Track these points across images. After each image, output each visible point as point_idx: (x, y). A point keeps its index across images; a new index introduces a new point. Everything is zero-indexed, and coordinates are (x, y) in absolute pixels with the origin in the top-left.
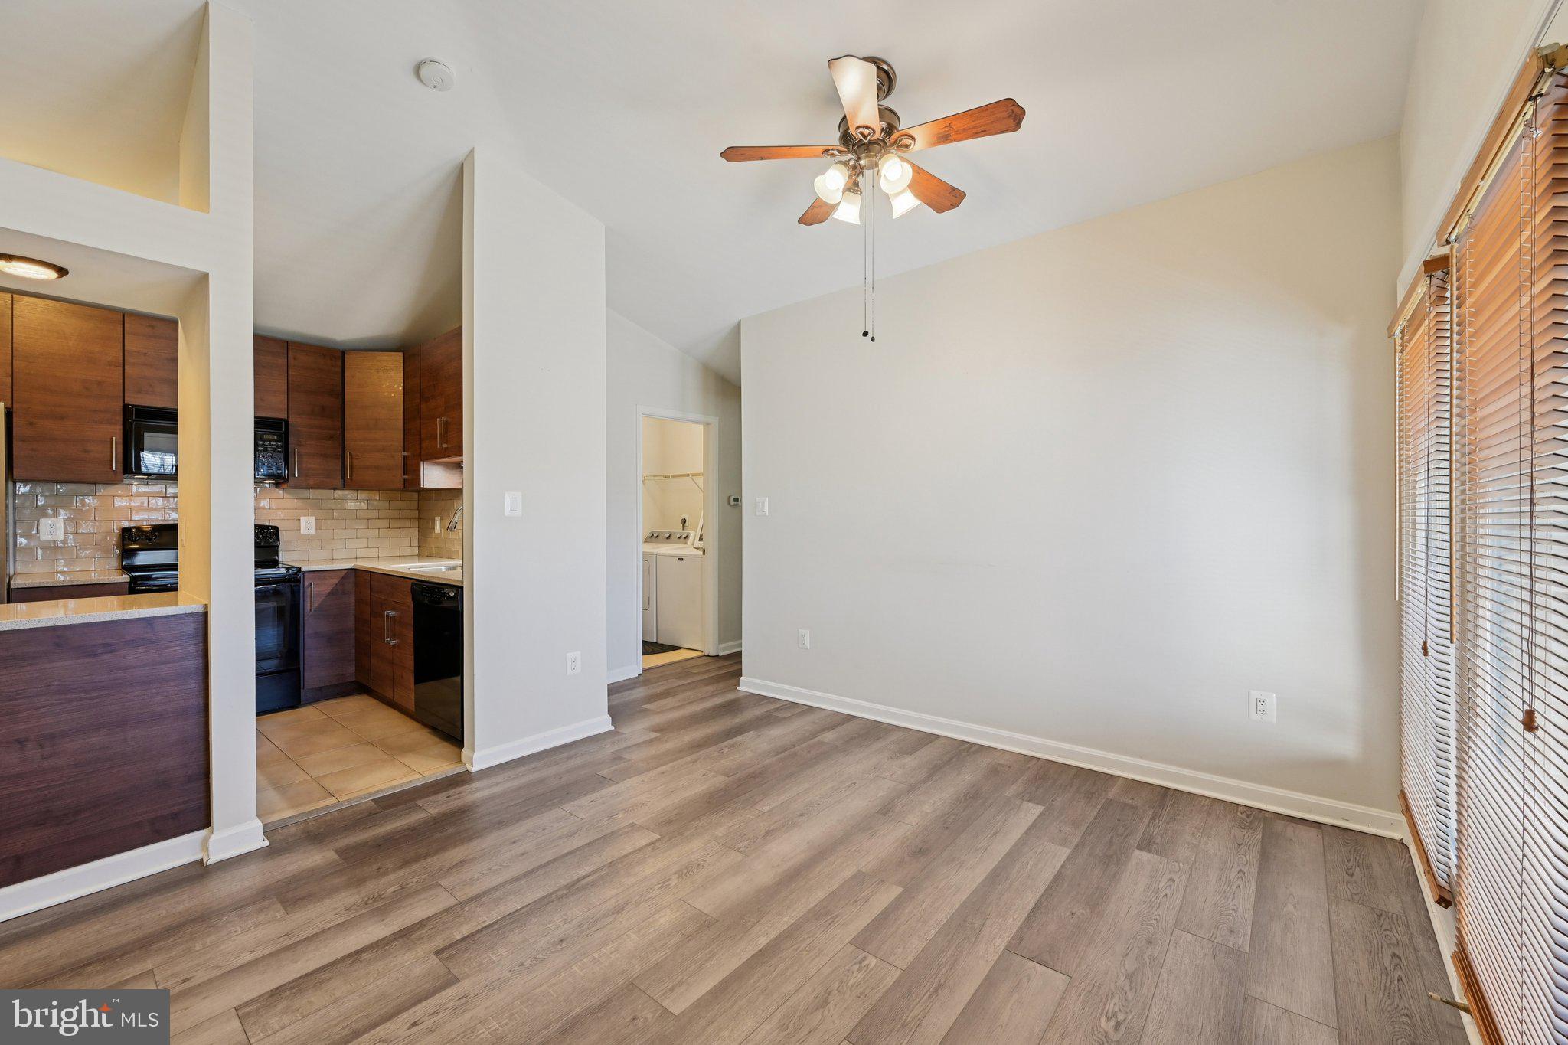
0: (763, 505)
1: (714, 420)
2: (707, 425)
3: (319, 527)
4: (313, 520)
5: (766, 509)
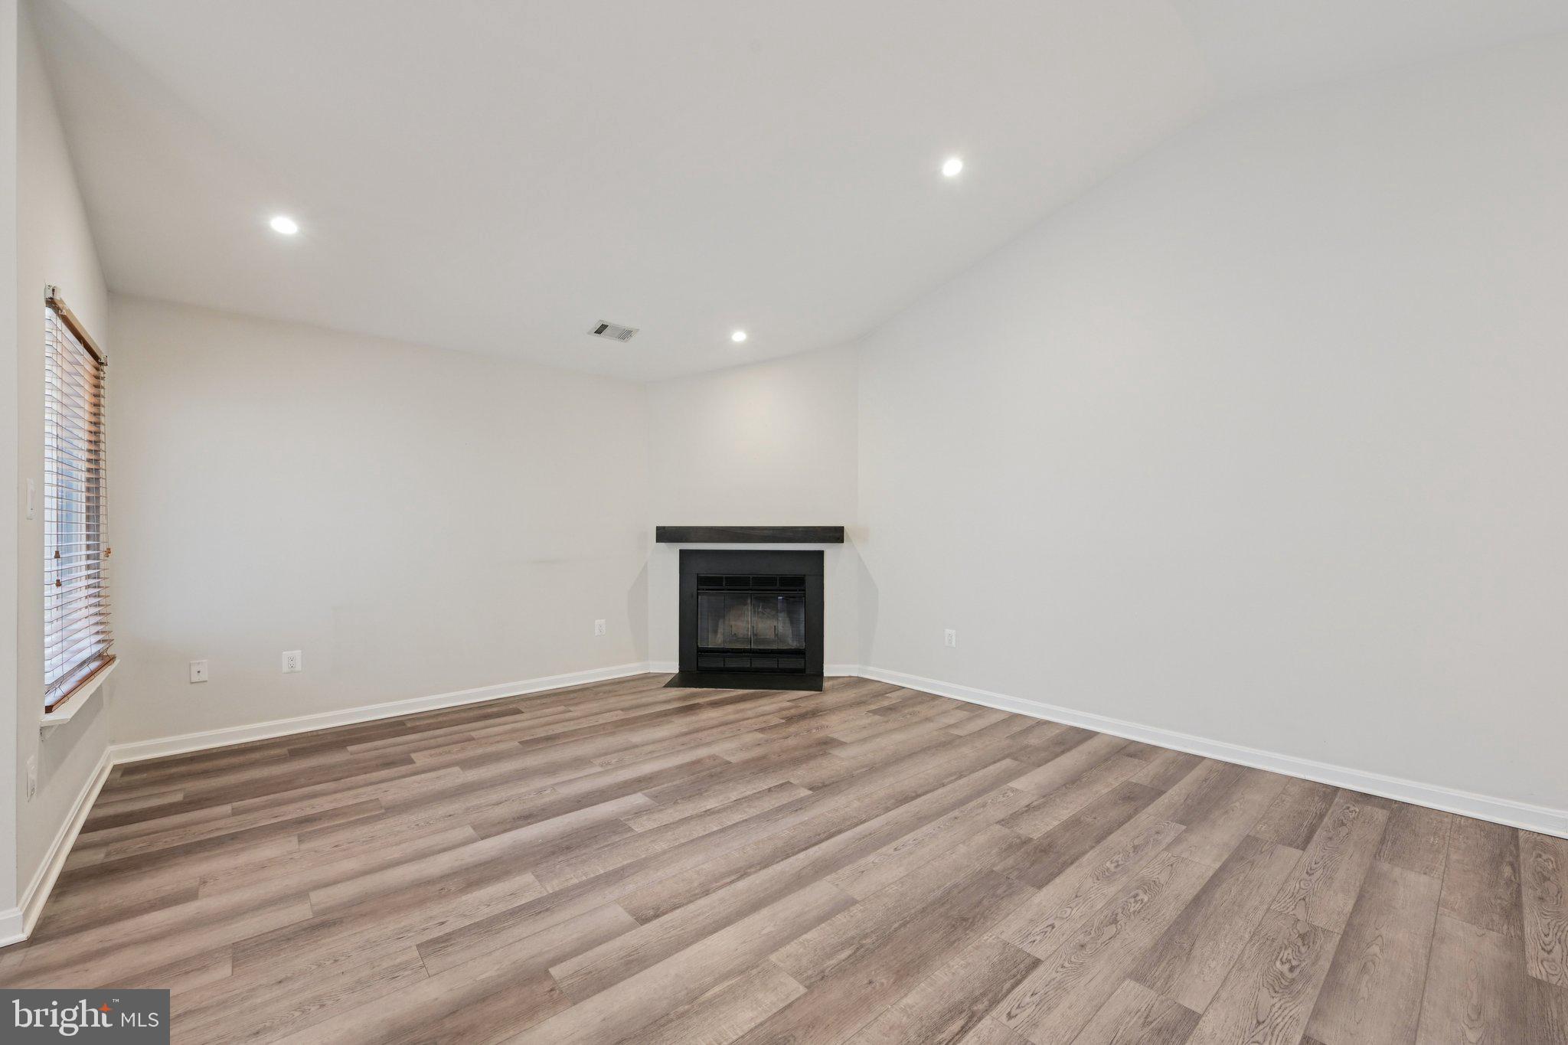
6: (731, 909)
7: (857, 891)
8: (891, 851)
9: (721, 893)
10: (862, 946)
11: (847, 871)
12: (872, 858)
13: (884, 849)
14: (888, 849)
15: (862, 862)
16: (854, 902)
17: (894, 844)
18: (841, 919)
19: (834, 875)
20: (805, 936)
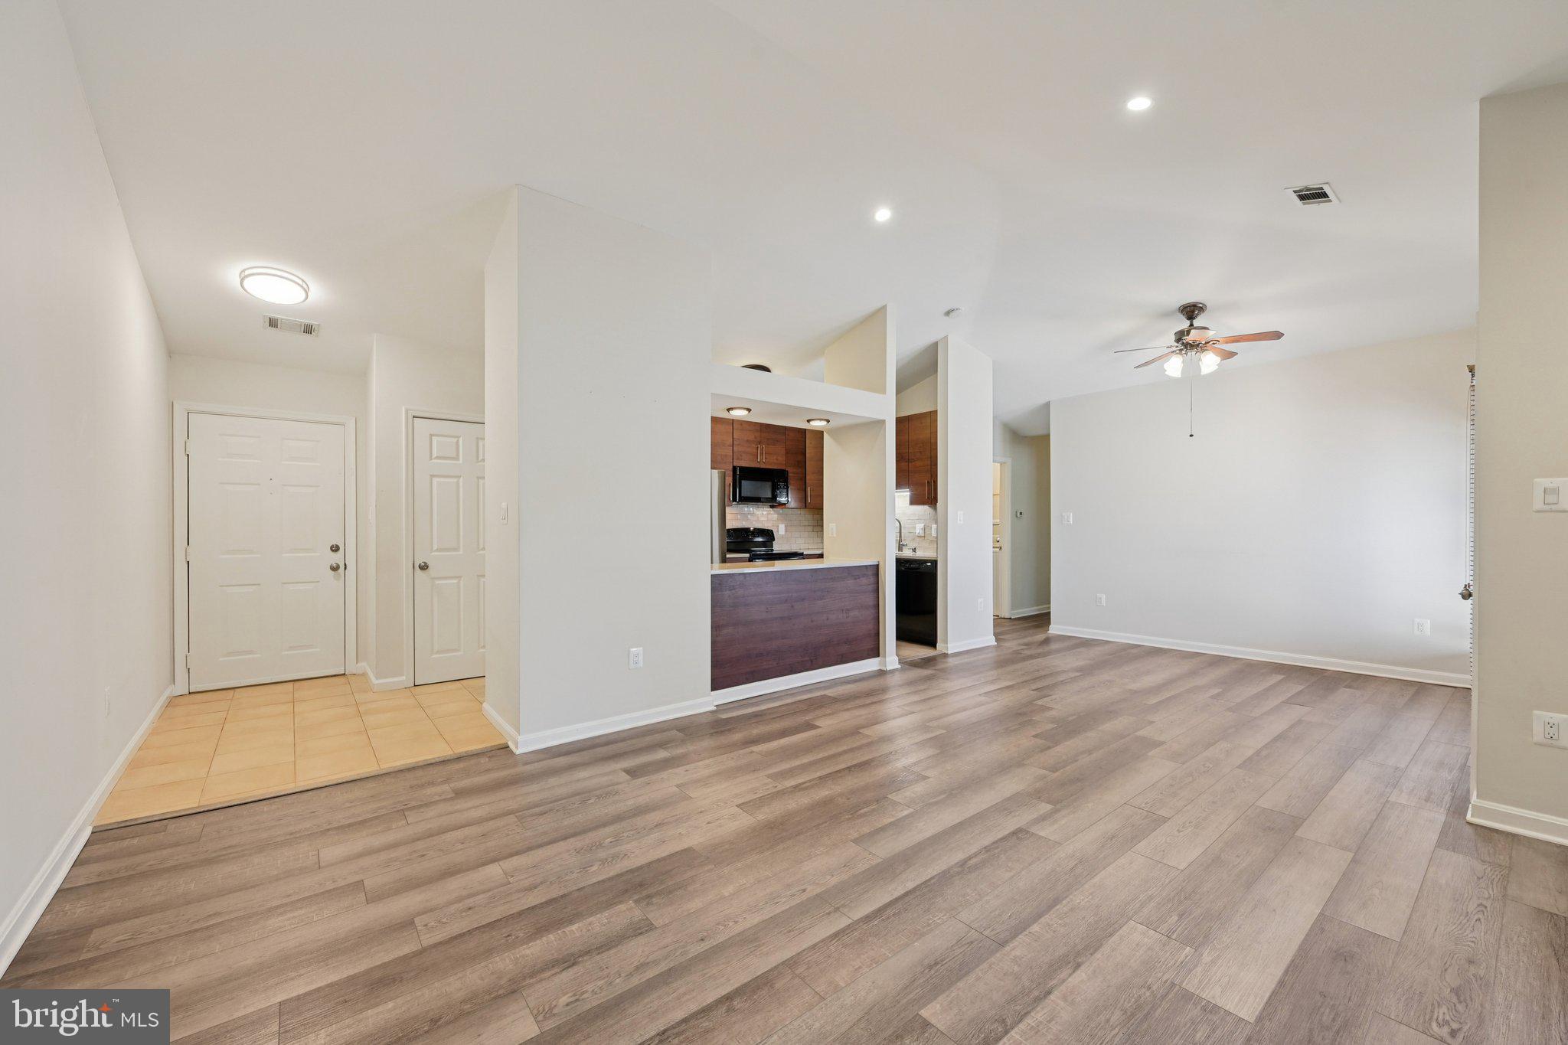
0: (1068, 517)
1: (1009, 461)
2: (1002, 464)
3: (786, 531)
4: (783, 526)
5: (1071, 520)
6: (957, 836)
7: (853, 849)
8: (809, 888)
9: (974, 849)
10: (852, 814)
11: (862, 867)
12: (834, 881)
13: (818, 890)
14: (813, 891)
15: (844, 877)
16: (856, 841)
17: (804, 897)
18: (866, 830)
19: (874, 863)
20: (892, 820)
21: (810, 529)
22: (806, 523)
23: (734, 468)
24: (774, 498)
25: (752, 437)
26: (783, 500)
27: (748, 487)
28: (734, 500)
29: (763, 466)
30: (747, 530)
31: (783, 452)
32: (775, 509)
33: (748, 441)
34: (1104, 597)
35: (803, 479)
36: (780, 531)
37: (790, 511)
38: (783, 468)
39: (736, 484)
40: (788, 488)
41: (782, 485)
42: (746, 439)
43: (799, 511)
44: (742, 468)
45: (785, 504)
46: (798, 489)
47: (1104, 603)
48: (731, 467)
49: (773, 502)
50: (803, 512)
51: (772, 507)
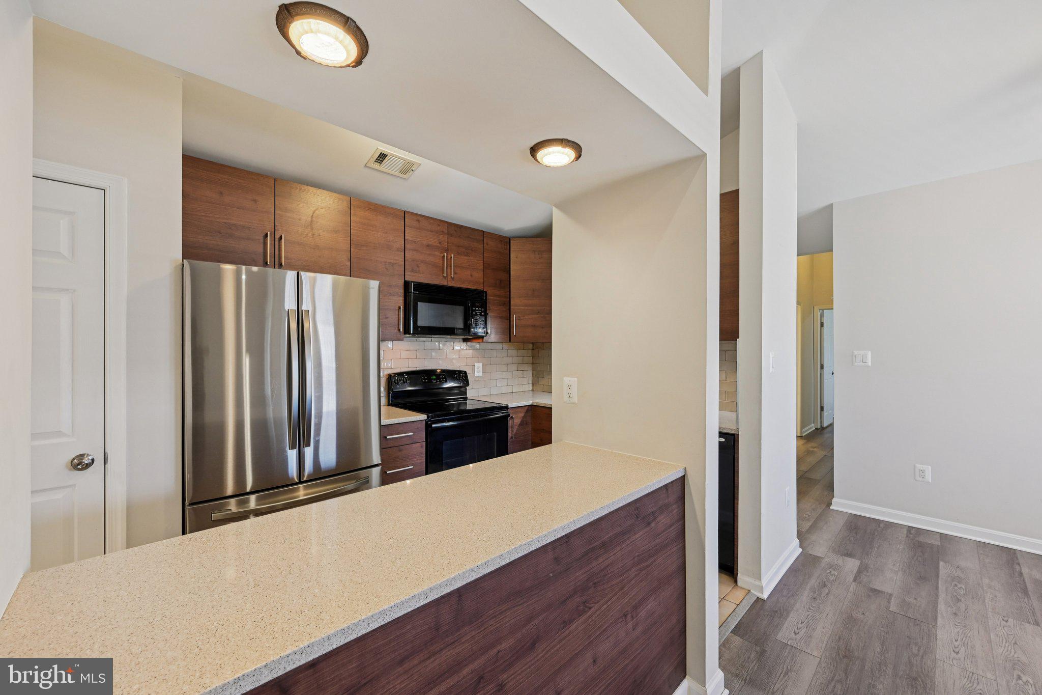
3: (484, 371)
4: (481, 364)
21: (514, 367)
22: (510, 360)
23: (407, 284)
24: (467, 328)
25: (434, 241)
26: (480, 331)
27: (426, 313)
28: (406, 331)
29: (451, 284)
30: (431, 372)
31: (481, 266)
32: (468, 343)
33: (428, 246)
34: (928, 470)
35: (507, 303)
36: (476, 371)
37: (489, 346)
38: (480, 287)
39: (409, 310)
40: (486, 315)
41: (478, 310)
42: (425, 242)
43: (500, 346)
44: (419, 286)
45: (482, 337)
46: (501, 318)
47: (929, 477)
48: (402, 282)
49: (468, 335)
50: (505, 346)
51: (465, 340)
